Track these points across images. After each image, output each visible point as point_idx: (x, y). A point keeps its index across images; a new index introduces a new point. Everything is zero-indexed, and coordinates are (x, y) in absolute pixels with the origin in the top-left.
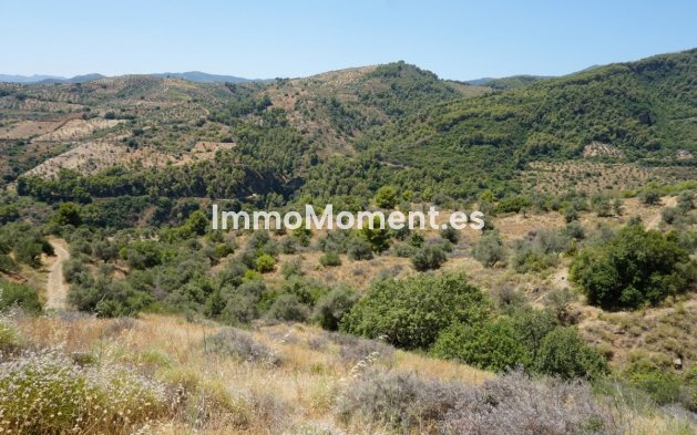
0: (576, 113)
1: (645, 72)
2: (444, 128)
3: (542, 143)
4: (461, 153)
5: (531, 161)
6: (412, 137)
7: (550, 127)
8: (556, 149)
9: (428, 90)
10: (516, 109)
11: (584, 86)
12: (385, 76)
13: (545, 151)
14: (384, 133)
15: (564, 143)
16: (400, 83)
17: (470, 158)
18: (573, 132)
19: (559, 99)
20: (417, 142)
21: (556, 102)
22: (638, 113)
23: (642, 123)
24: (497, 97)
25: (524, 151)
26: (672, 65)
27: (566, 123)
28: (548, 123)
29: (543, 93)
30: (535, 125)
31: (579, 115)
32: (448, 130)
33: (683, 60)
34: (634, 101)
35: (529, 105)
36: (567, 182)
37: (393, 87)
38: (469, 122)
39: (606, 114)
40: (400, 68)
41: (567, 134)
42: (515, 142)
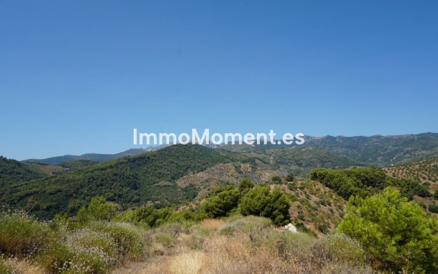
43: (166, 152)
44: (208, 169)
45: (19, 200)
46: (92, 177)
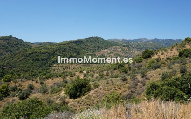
0: (63, 52)
1: (77, 43)
2: (27, 56)
3: (55, 60)
4: (32, 63)
5: (53, 64)
6: (16, 59)
7: (57, 56)
9: (21, 45)
10: (48, 51)
11: (64, 45)
12: (5, 40)
14: (5, 58)
16: (10, 42)
17: (36, 64)
20: (18, 60)
21: (58, 49)
22: (77, 52)
23: (77, 54)
24: (42, 48)
25: (51, 62)
26: (82, 42)
29: (54, 47)
30: (53, 55)
32: (28, 57)
34: (75, 49)
35: (51, 50)
36: (63, 69)
37: (8, 43)
38: (34, 54)
39: (70, 52)
40: (10, 38)
42: (48, 59)
43: (89, 40)
44: (109, 48)
45: (29, 55)
46: (60, 48)
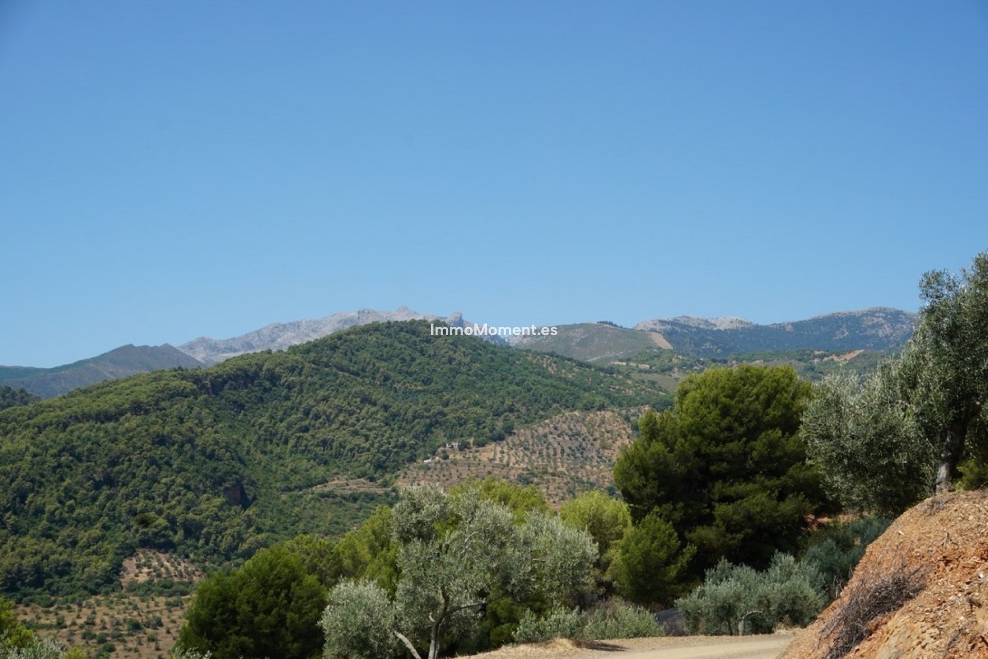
0: (97, 486)
1: (227, 391)
3: (29, 561)
7: (43, 523)
8: (61, 574)
11: (110, 425)
13: (39, 578)
15: (78, 559)
18: (96, 531)
19: (58, 455)
21: (53, 462)
22: (222, 480)
23: (230, 503)
26: (274, 378)
27: (80, 511)
28: (39, 511)
29: (22, 442)
30: (10, 519)
31: (106, 491)
33: (292, 370)
34: (211, 456)
36: (94, 648)
39: (159, 488)
41: (84, 536)
43: (337, 358)
44: (523, 433)
46: (69, 449)
